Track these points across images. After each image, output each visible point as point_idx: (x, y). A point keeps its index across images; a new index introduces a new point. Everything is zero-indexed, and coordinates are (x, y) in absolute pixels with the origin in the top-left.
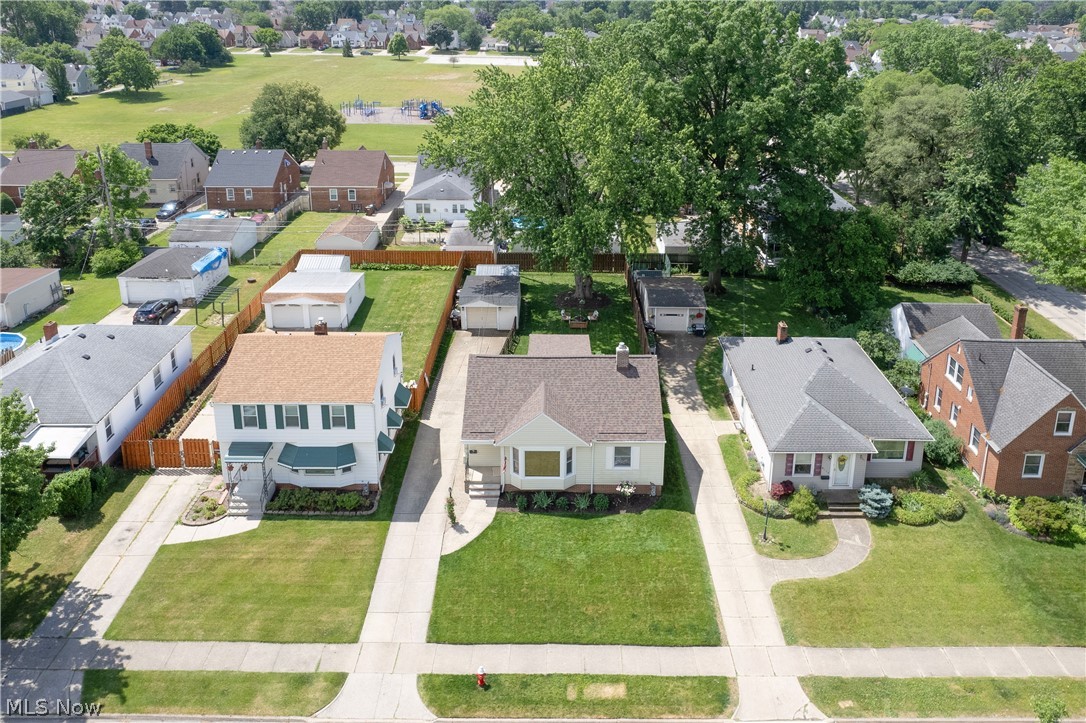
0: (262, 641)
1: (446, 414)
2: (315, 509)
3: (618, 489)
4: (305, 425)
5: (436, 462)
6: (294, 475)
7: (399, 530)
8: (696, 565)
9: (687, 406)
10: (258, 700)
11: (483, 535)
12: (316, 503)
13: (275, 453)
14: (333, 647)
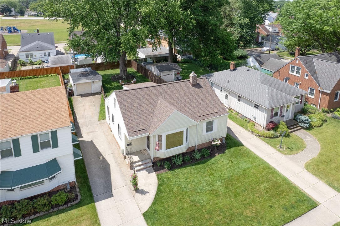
1: (91, 132)
3: (213, 143)
4: (18, 153)
5: (101, 158)
8: (269, 169)
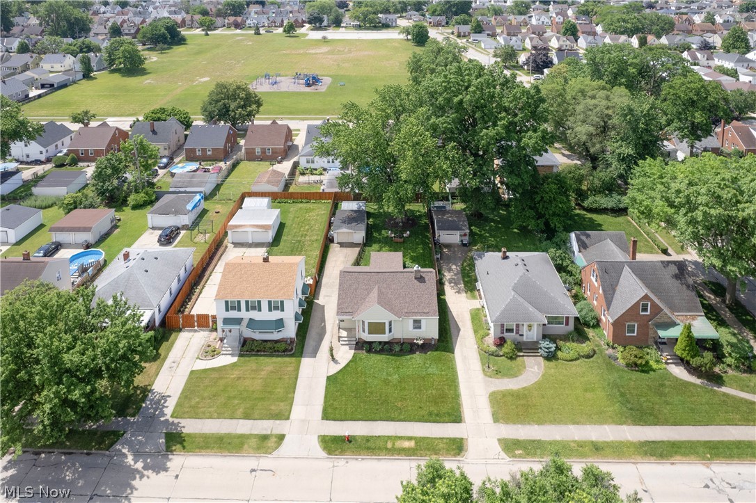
0: (245, 418)
1: (327, 296)
2: (264, 351)
3: (415, 341)
4: (260, 310)
5: (323, 324)
6: (254, 334)
7: (306, 362)
8: (453, 382)
9: (455, 291)
10: (246, 447)
11: (348, 365)
12: (265, 348)
13: (245, 323)
14: (278, 422)
